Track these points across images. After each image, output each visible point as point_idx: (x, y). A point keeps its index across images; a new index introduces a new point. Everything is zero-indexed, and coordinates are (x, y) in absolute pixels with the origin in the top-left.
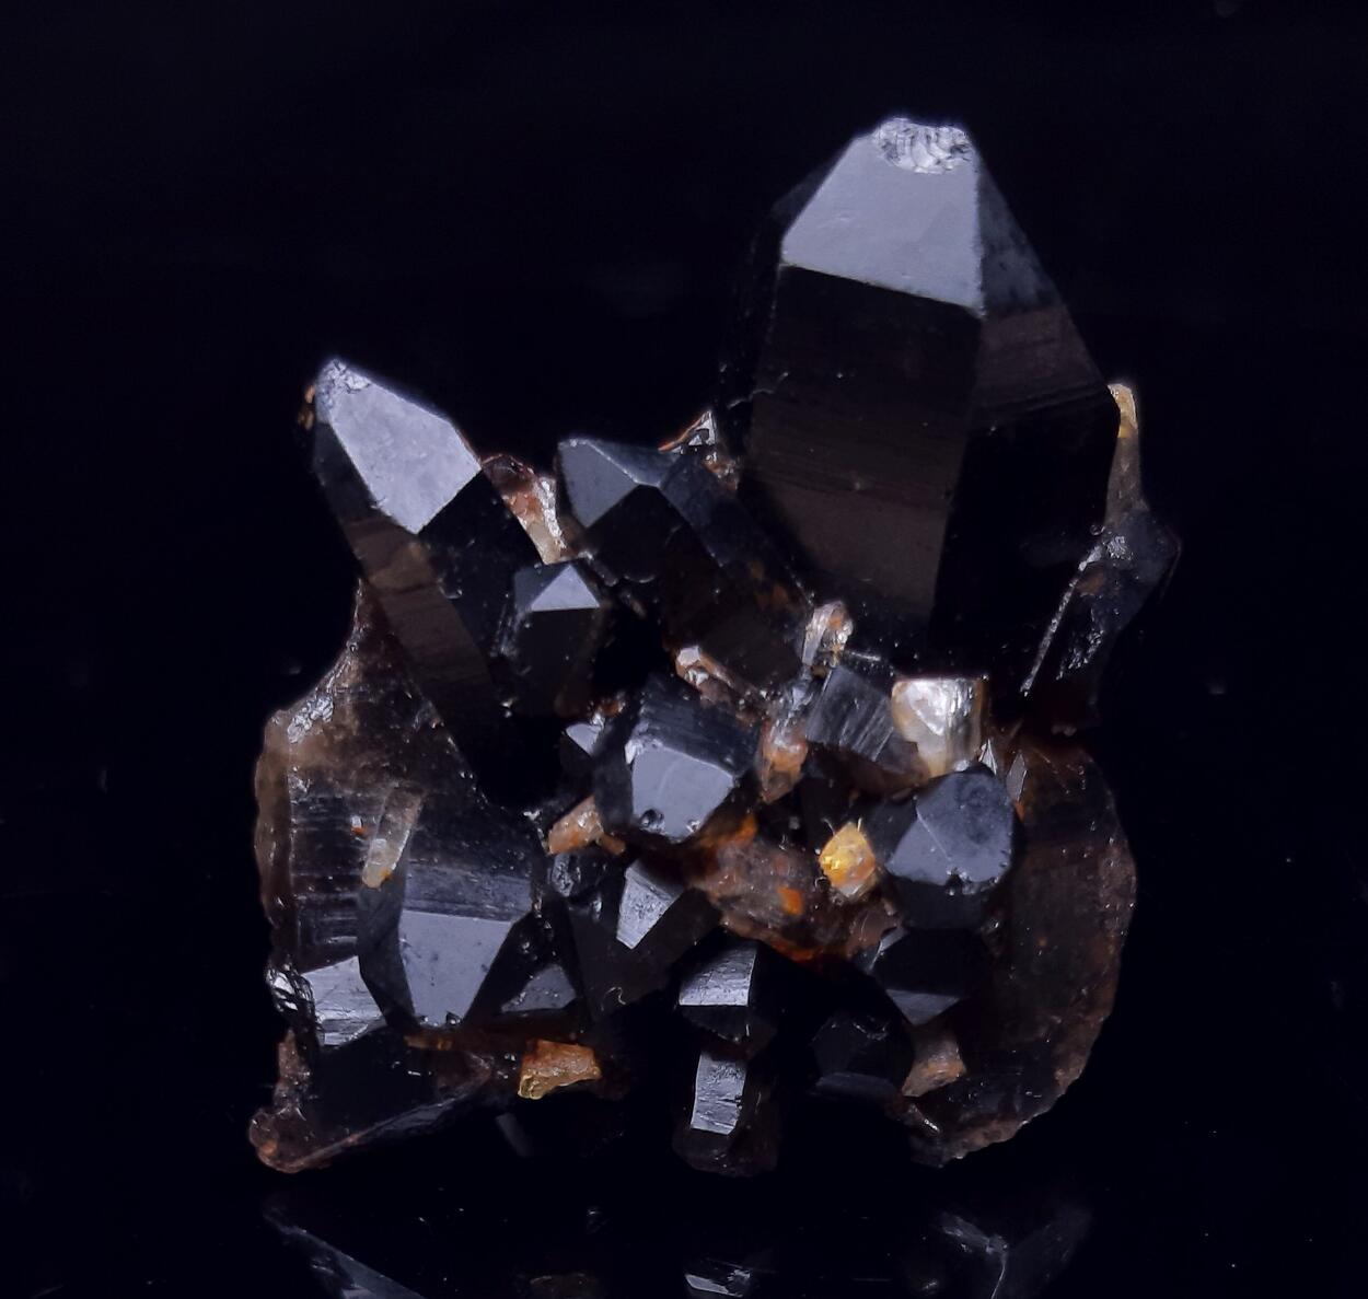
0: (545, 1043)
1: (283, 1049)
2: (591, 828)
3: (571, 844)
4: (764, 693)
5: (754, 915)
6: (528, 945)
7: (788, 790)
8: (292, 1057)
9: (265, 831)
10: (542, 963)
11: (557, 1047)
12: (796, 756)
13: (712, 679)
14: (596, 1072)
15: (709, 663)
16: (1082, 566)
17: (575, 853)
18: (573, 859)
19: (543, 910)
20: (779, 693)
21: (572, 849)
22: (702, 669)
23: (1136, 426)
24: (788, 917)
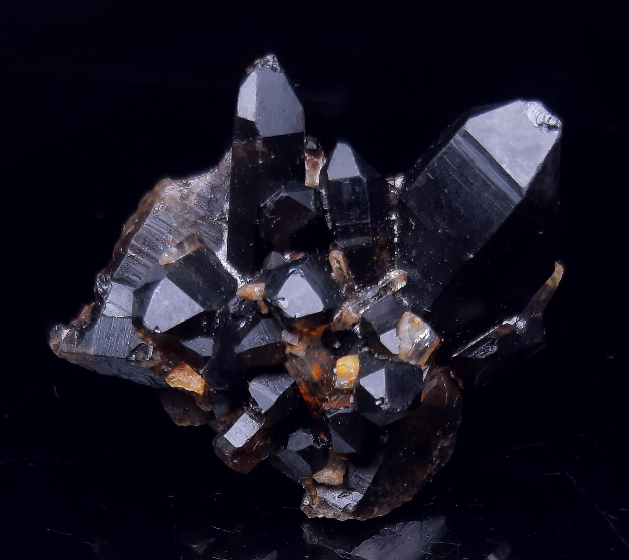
0: (188, 367)
1: (86, 308)
2: (259, 294)
3: (247, 296)
4: (356, 287)
5: (299, 368)
6: (206, 323)
7: (342, 329)
8: (87, 312)
9: (134, 220)
10: (208, 334)
11: (192, 372)
12: (353, 318)
13: (340, 268)
14: (201, 392)
15: (343, 262)
16: (504, 323)
17: (246, 299)
18: (244, 300)
19: (220, 314)
20: (362, 291)
21: (246, 298)
22: (339, 262)
23: (557, 285)
24: (312, 378)
